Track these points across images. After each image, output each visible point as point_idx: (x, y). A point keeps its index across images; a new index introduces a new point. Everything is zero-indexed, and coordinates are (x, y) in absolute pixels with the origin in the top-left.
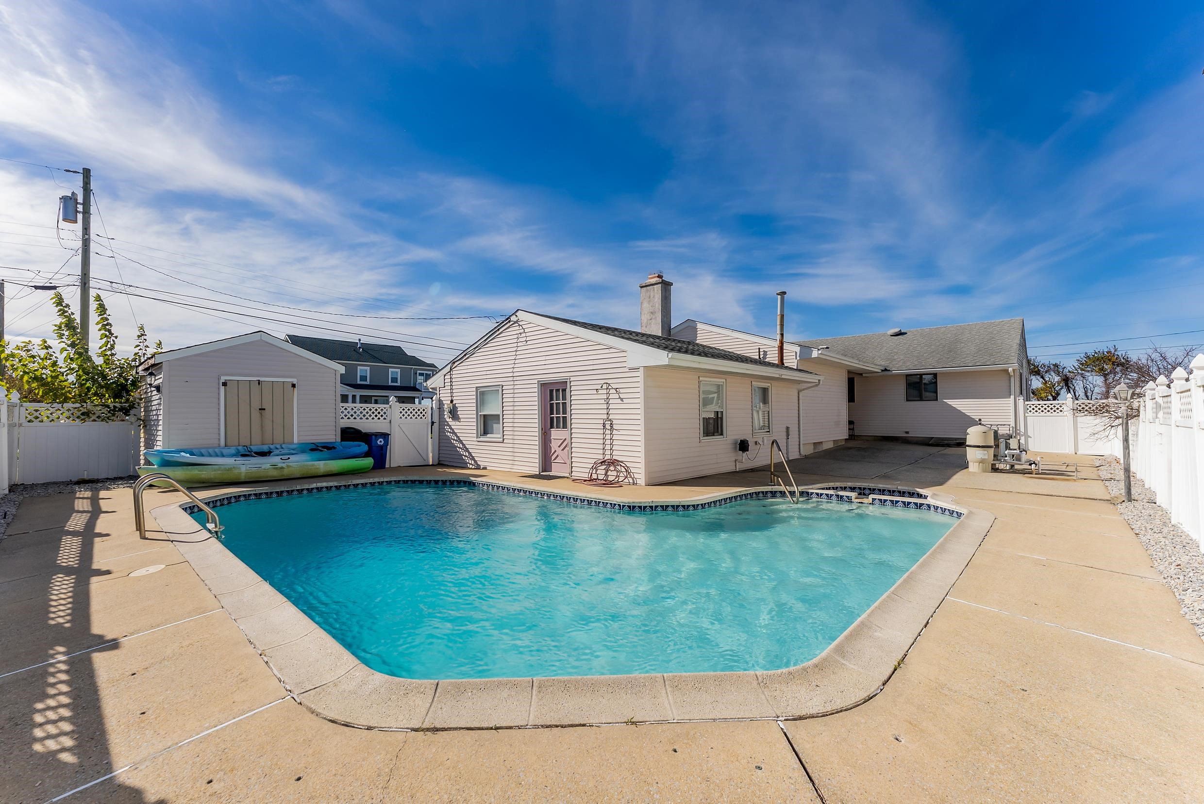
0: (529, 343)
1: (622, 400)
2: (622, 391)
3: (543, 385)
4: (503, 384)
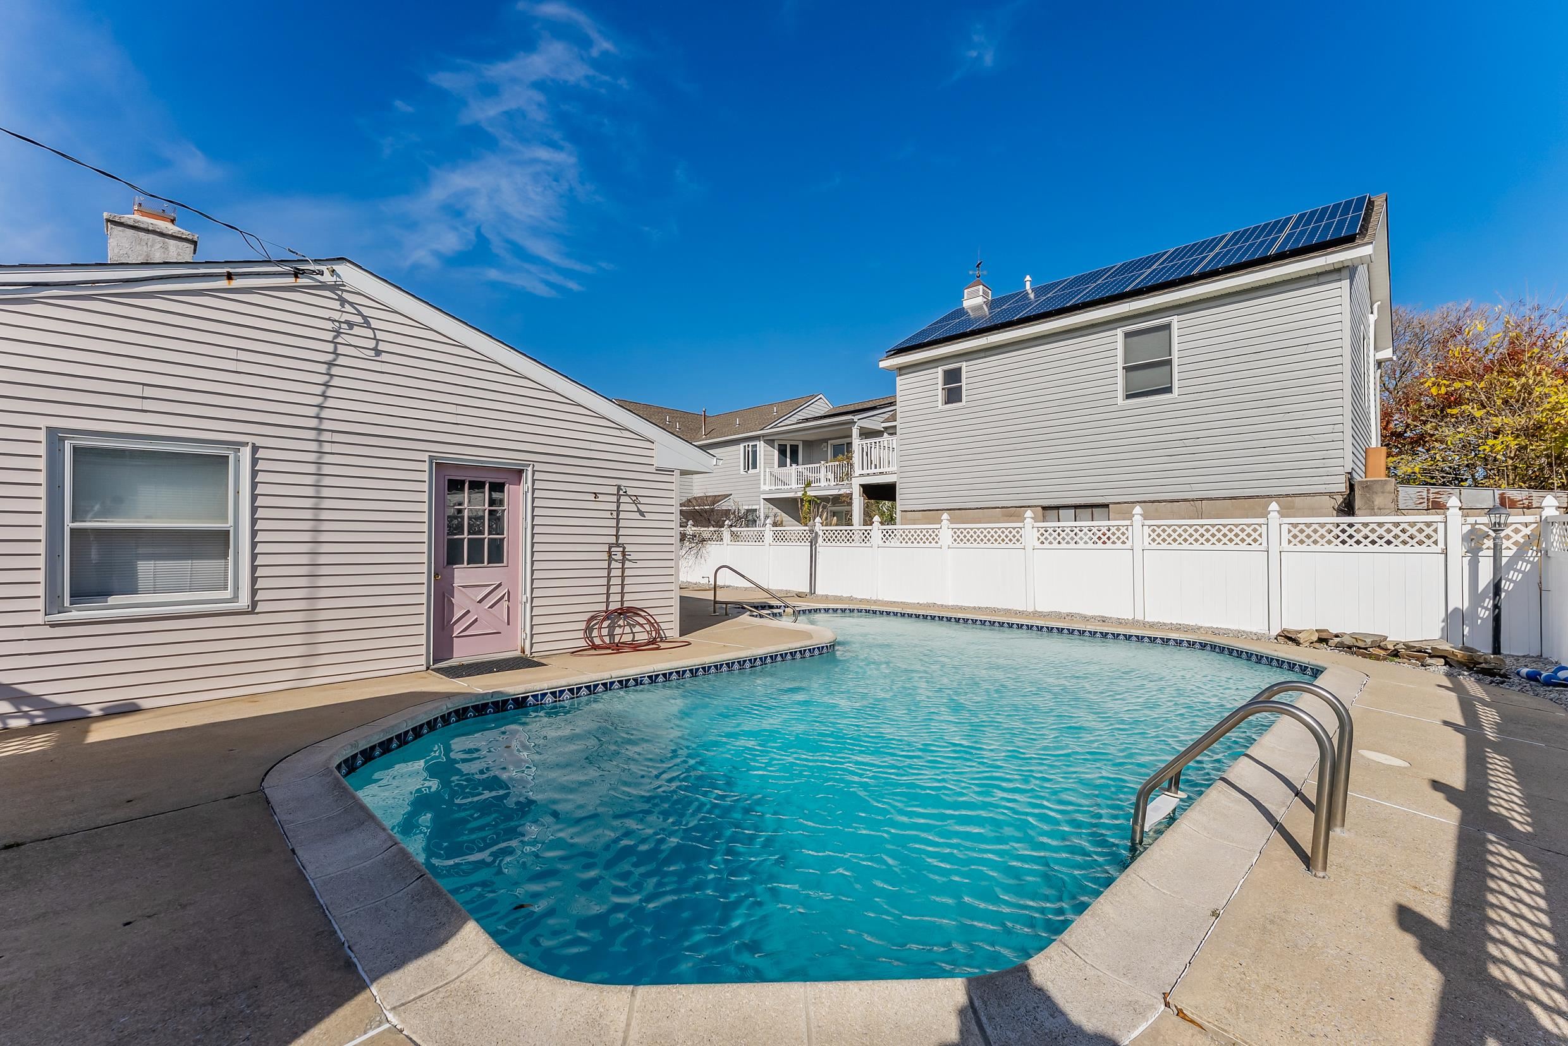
0: (384, 357)
1: (642, 513)
2: (642, 500)
3: (439, 466)
4: (259, 442)
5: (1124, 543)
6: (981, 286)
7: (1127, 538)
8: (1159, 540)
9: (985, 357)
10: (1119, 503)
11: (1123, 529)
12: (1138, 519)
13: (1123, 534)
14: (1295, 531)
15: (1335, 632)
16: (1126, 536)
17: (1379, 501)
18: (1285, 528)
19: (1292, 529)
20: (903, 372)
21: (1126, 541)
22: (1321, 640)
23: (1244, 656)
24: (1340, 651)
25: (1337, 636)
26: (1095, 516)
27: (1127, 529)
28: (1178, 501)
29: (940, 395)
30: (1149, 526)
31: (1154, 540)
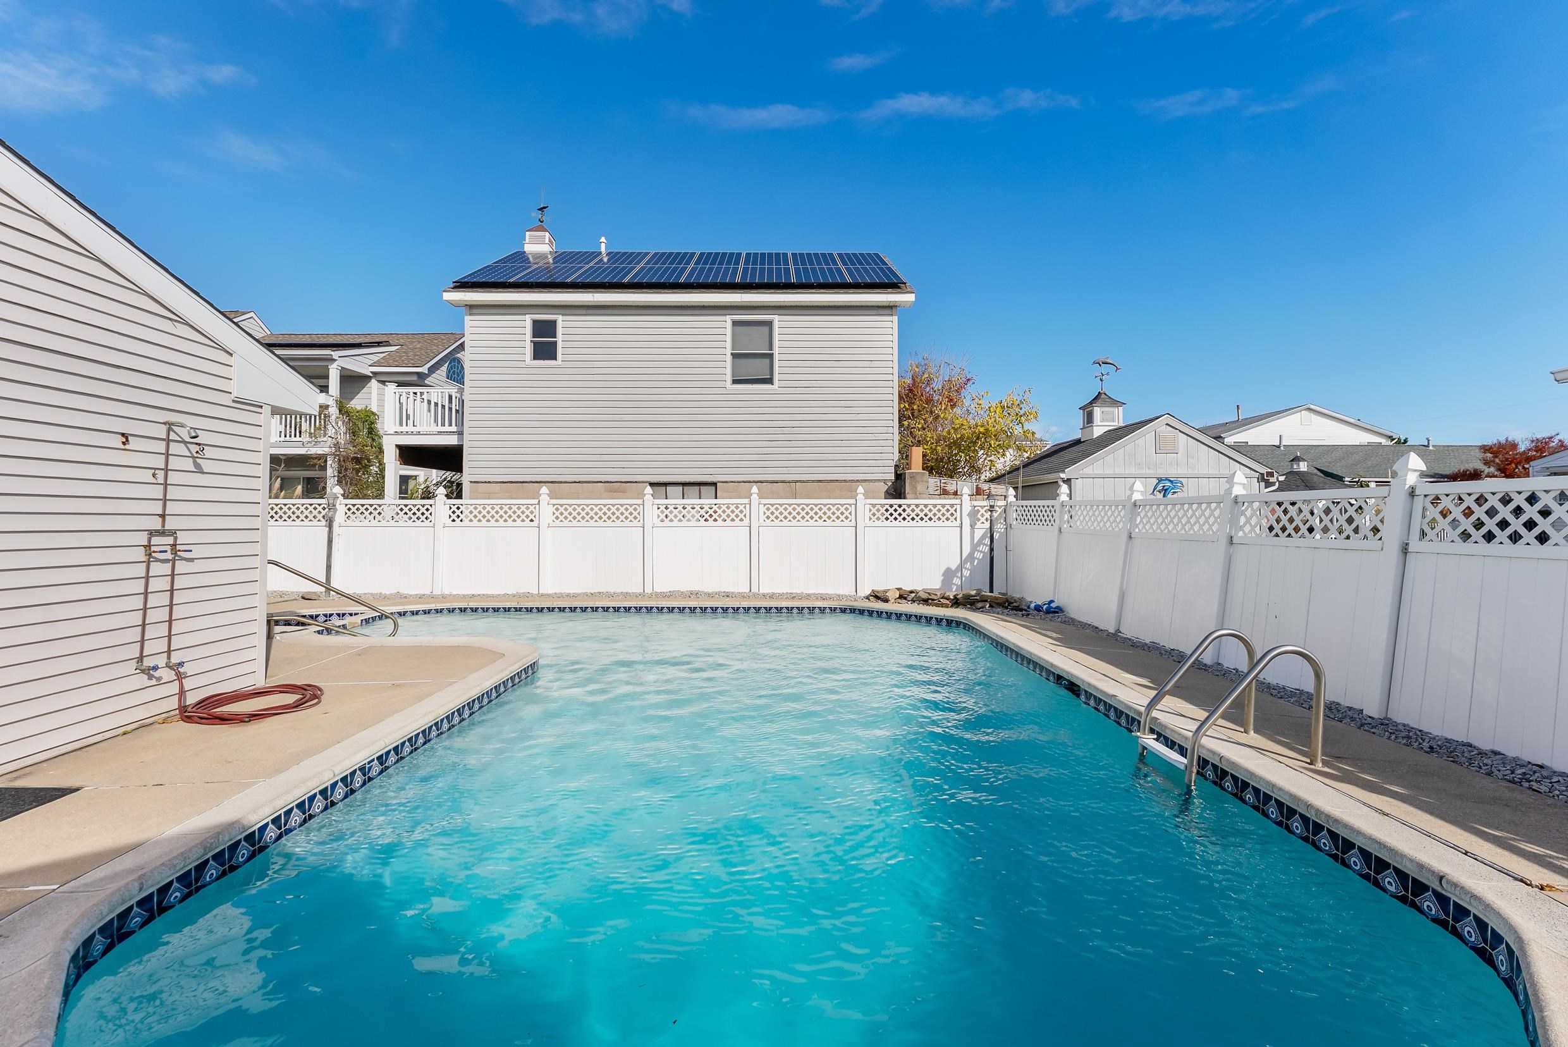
5: (741, 520)
6: (547, 234)
7: (745, 516)
8: (772, 517)
9: (586, 315)
10: (726, 482)
11: (741, 507)
12: (755, 497)
13: (741, 512)
14: (874, 510)
15: (910, 589)
16: (744, 514)
17: (920, 487)
18: (868, 507)
19: (872, 508)
20: (475, 311)
21: (744, 518)
22: (901, 597)
23: (884, 615)
24: (918, 604)
25: (912, 592)
26: (702, 494)
27: (745, 507)
28: (777, 482)
29: (529, 349)
30: (765, 505)
31: (768, 517)
